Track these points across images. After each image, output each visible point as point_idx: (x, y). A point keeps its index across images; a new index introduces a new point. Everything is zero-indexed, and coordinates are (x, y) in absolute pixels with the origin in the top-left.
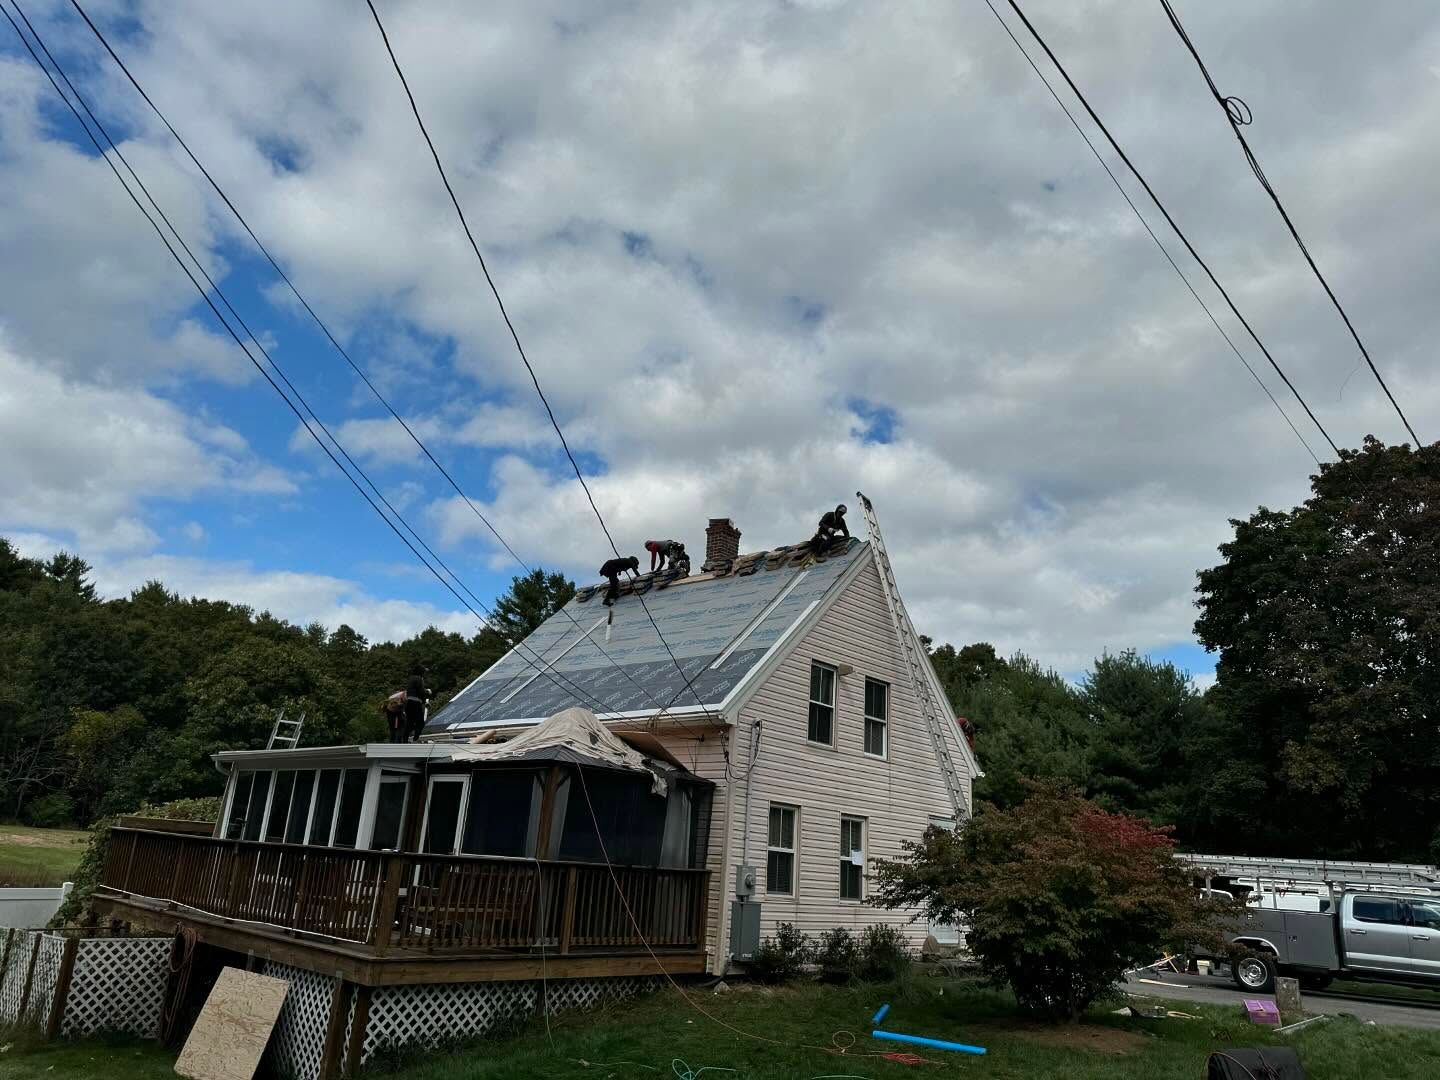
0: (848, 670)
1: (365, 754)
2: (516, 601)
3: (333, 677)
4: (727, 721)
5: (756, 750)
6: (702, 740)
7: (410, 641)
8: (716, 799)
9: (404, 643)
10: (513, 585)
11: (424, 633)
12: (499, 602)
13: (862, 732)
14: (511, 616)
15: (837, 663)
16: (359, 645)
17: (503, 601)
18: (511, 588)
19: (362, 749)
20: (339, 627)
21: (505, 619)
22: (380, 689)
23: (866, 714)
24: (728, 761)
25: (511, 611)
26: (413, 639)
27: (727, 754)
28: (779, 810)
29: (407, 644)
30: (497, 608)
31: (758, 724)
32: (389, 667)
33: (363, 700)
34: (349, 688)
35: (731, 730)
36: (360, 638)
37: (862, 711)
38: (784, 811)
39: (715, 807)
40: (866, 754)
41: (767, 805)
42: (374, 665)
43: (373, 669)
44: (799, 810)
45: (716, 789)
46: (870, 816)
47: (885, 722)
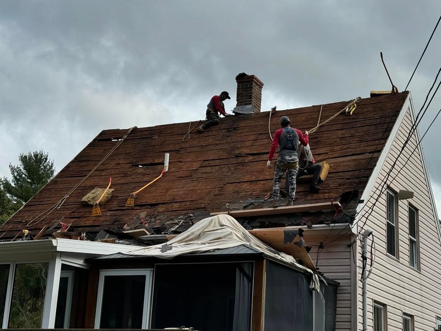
1: (56, 247)
4: (353, 231)
6: (321, 247)
13: (408, 247)
15: (397, 189)
19: (54, 242)
31: (370, 234)
35: (352, 239)
37: (408, 230)
41: (372, 303)
44: (385, 308)
45: (339, 288)
46: (415, 315)
47: (415, 240)
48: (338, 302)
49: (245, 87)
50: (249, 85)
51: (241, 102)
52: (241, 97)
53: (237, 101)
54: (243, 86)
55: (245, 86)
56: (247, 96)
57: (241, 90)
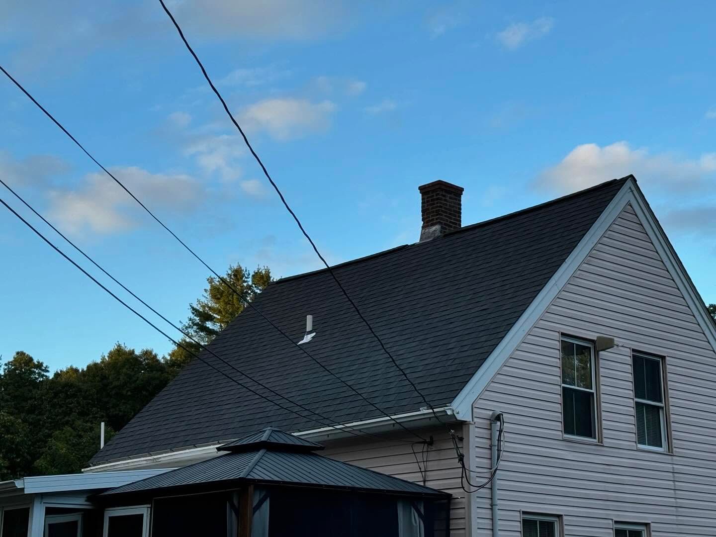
0: (607, 344)
1: (23, 489)
2: (211, 304)
3: (12, 414)
4: (460, 417)
5: (499, 450)
6: (431, 443)
7: (96, 365)
8: (454, 513)
9: (88, 367)
10: (208, 287)
11: (111, 353)
12: (193, 309)
13: (633, 420)
14: (209, 325)
15: (593, 336)
16: (39, 373)
17: (198, 307)
18: (206, 290)
19: (19, 484)
20: (14, 354)
21: (203, 328)
22: (67, 423)
23: (636, 396)
24: (463, 466)
25: (210, 318)
26: (99, 361)
27: (461, 458)
28: (535, 522)
29: (94, 369)
30: (192, 316)
31: (498, 418)
32: (74, 396)
33: (50, 436)
34: (30, 424)
35: (464, 428)
36: (40, 365)
37: (631, 394)
38: (541, 523)
39: (453, 524)
40: (641, 446)
41: (518, 516)
42: (56, 395)
43: (55, 400)
44: (561, 520)
45: (453, 501)
46: (652, 522)
47: (662, 405)
48: (451, 522)
49: (430, 199)
50: (435, 196)
51: (429, 221)
52: (427, 215)
53: (422, 221)
54: (428, 198)
55: (430, 197)
56: (433, 212)
57: (426, 205)
